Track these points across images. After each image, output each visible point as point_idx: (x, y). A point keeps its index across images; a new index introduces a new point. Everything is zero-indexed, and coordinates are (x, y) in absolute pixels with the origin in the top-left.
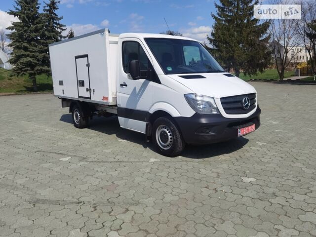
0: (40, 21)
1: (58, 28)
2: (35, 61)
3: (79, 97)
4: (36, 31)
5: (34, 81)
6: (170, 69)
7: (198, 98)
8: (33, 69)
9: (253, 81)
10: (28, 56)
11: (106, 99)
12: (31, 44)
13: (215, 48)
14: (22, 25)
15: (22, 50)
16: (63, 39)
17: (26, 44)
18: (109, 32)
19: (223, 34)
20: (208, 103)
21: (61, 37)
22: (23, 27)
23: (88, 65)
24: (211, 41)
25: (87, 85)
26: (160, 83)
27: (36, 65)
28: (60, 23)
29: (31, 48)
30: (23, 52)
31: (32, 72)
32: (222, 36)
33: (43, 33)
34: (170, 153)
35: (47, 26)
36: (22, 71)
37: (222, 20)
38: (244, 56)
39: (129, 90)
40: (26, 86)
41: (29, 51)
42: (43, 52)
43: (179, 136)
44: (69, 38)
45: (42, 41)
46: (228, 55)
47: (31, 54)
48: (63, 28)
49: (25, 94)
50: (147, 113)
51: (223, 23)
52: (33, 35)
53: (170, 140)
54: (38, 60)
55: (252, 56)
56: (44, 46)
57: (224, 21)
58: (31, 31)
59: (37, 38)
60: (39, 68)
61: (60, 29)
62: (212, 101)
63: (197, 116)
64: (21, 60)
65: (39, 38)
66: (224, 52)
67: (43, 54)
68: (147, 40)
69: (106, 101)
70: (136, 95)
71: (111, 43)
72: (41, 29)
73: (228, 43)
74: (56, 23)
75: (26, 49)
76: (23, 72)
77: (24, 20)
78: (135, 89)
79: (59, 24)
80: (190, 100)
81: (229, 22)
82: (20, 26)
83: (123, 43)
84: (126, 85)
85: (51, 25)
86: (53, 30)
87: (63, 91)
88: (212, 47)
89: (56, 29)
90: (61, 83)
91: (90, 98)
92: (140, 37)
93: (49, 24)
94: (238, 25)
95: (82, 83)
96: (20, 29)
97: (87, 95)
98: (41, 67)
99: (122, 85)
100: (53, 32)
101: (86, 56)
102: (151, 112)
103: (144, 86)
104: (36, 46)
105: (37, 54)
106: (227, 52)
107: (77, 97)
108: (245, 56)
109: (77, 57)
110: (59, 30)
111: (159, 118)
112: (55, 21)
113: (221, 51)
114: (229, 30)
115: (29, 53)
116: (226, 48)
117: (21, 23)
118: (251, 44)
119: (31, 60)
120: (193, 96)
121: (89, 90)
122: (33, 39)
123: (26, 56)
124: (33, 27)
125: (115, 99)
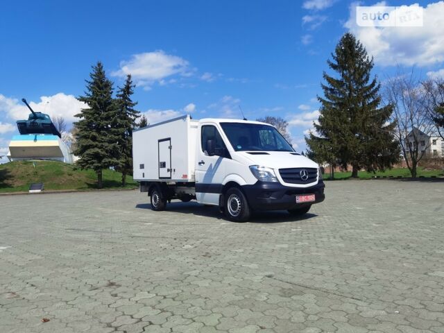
0: (112, 107)
1: (131, 115)
2: (104, 153)
3: (160, 178)
4: (107, 118)
5: (100, 176)
6: (239, 147)
7: (260, 169)
8: (100, 162)
9: (376, 179)
10: (96, 146)
11: (185, 176)
12: (100, 133)
13: (323, 137)
14: (92, 112)
15: (89, 140)
16: (136, 127)
17: (94, 134)
18: (191, 118)
19: (334, 121)
20: (269, 173)
21: (135, 124)
22: (93, 114)
23: (170, 148)
24: (318, 128)
25: (168, 166)
26: (230, 158)
27: (104, 156)
28: (134, 109)
29: (99, 138)
30: (91, 142)
31: (100, 165)
32: (331, 123)
33: (115, 120)
34: (239, 219)
35: (119, 113)
36: (88, 163)
37: (332, 104)
38: (361, 147)
39: (206, 167)
40: (89, 182)
41: (97, 141)
42: (113, 143)
43: (246, 203)
44: (141, 127)
45: (113, 130)
46: (340, 147)
47: (100, 144)
48: (137, 114)
49: (88, 191)
50: (220, 185)
51: (333, 106)
52: (103, 122)
53: (239, 207)
54: (107, 151)
55: (372, 148)
56: (115, 135)
57: (334, 104)
58: (102, 119)
59: (107, 126)
60: (107, 160)
61: (134, 115)
62: (271, 172)
63: (259, 183)
64: (88, 152)
65: (109, 126)
66: (336, 143)
67: (113, 145)
68: (221, 124)
69: (185, 179)
70: (211, 171)
71: (192, 127)
72: (113, 116)
73: (340, 131)
74: (129, 110)
75: (94, 139)
76: (88, 166)
77: (95, 107)
78: (211, 165)
79: (132, 110)
80: (254, 170)
81: (340, 106)
82: (91, 114)
83: (202, 127)
84: (204, 163)
85: (124, 112)
86: (125, 118)
87: (144, 174)
88: (319, 136)
89: (129, 116)
90: (142, 166)
91: (170, 178)
92: (216, 122)
93: (122, 110)
94: (352, 109)
95: (163, 165)
96: (90, 116)
97: (168, 175)
98: (110, 160)
99: (200, 163)
100: (125, 119)
101: (169, 139)
102: (224, 183)
103: (218, 162)
104: (106, 135)
105: (106, 144)
106: (339, 142)
107: (158, 178)
108: (363, 148)
109: (160, 141)
110: (133, 117)
111: (230, 188)
112: (128, 107)
113: (331, 142)
114: (339, 115)
115: (97, 143)
116: (338, 137)
117: (91, 110)
118: (370, 132)
119: (100, 151)
120: (256, 168)
121: (169, 170)
122: (103, 128)
123: (93, 147)
124: (104, 114)
125: (194, 176)
